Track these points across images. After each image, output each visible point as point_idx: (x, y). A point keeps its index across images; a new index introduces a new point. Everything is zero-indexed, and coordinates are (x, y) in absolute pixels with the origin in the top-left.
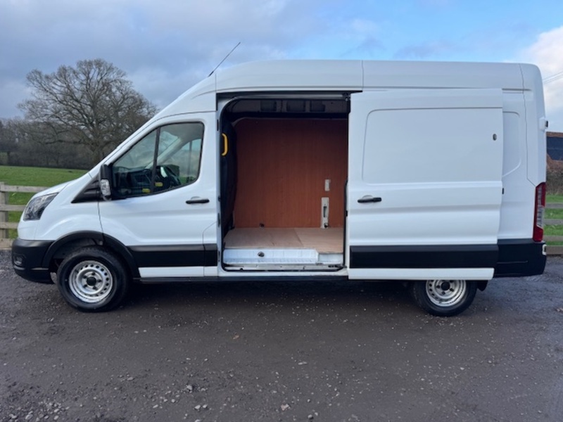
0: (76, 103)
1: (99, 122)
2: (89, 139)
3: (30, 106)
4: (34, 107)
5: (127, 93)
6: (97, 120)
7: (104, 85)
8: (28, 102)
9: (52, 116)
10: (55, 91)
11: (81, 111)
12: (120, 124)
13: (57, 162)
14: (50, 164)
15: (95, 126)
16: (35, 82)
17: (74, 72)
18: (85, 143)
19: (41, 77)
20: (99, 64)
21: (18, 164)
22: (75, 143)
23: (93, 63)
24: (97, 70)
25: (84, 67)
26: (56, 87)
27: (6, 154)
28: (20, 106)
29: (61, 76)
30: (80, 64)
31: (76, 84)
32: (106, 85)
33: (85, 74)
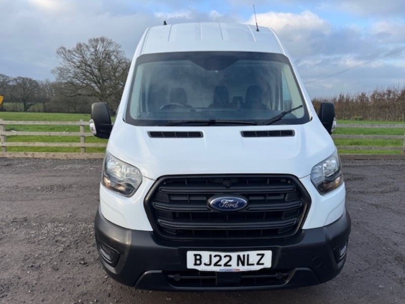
0: (88, 68)
1: (104, 81)
2: (98, 92)
3: (59, 72)
4: (62, 71)
5: (121, 60)
6: (103, 79)
7: (106, 55)
8: (58, 69)
9: (73, 77)
10: (75, 60)
11: (92, 73)
12: (117, 82)
13: (75, 110)
14: (70, 111)
15: (101, 83)
16: (62, 55)
17: (87, 47)
18: (95, 96)
19: (65, 52)
20: (103, 40)
21: (50, 111)
22: (89, 95)
23: (99, 40)
24: (102, 45)
25: (93, 43)
26: (76, 58)
27: (42, 104)
28: (53, 72)
29: (78, 49)
30: (90, 41)
31: (88, 56)
32: (108, 55)
33: (93, 48)
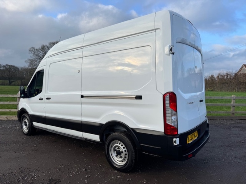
3: (30, 61)
10: (40, 55)
16: (32, 52)
17: (48, 47)
19: (34, 50)
27: (20, 81)
28: (26, 61)
29: (42, 49)
30: (50, 44)
